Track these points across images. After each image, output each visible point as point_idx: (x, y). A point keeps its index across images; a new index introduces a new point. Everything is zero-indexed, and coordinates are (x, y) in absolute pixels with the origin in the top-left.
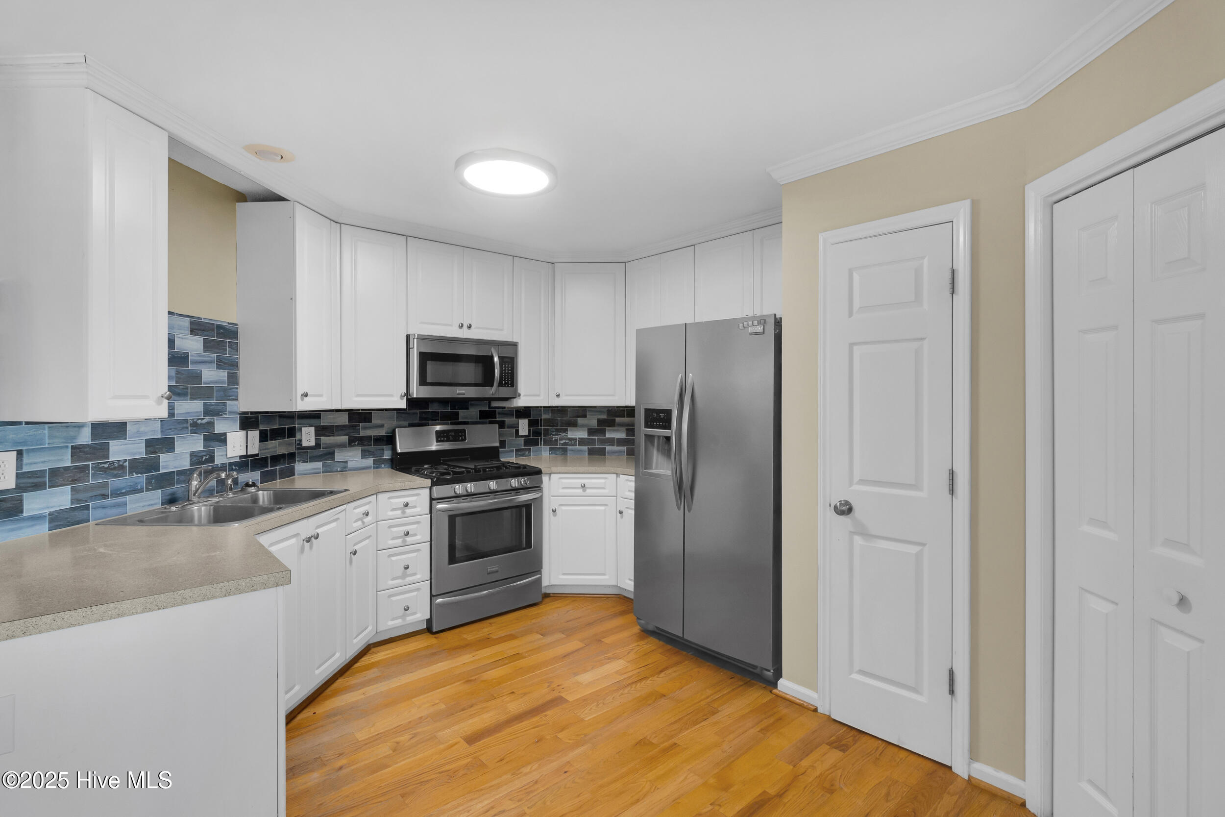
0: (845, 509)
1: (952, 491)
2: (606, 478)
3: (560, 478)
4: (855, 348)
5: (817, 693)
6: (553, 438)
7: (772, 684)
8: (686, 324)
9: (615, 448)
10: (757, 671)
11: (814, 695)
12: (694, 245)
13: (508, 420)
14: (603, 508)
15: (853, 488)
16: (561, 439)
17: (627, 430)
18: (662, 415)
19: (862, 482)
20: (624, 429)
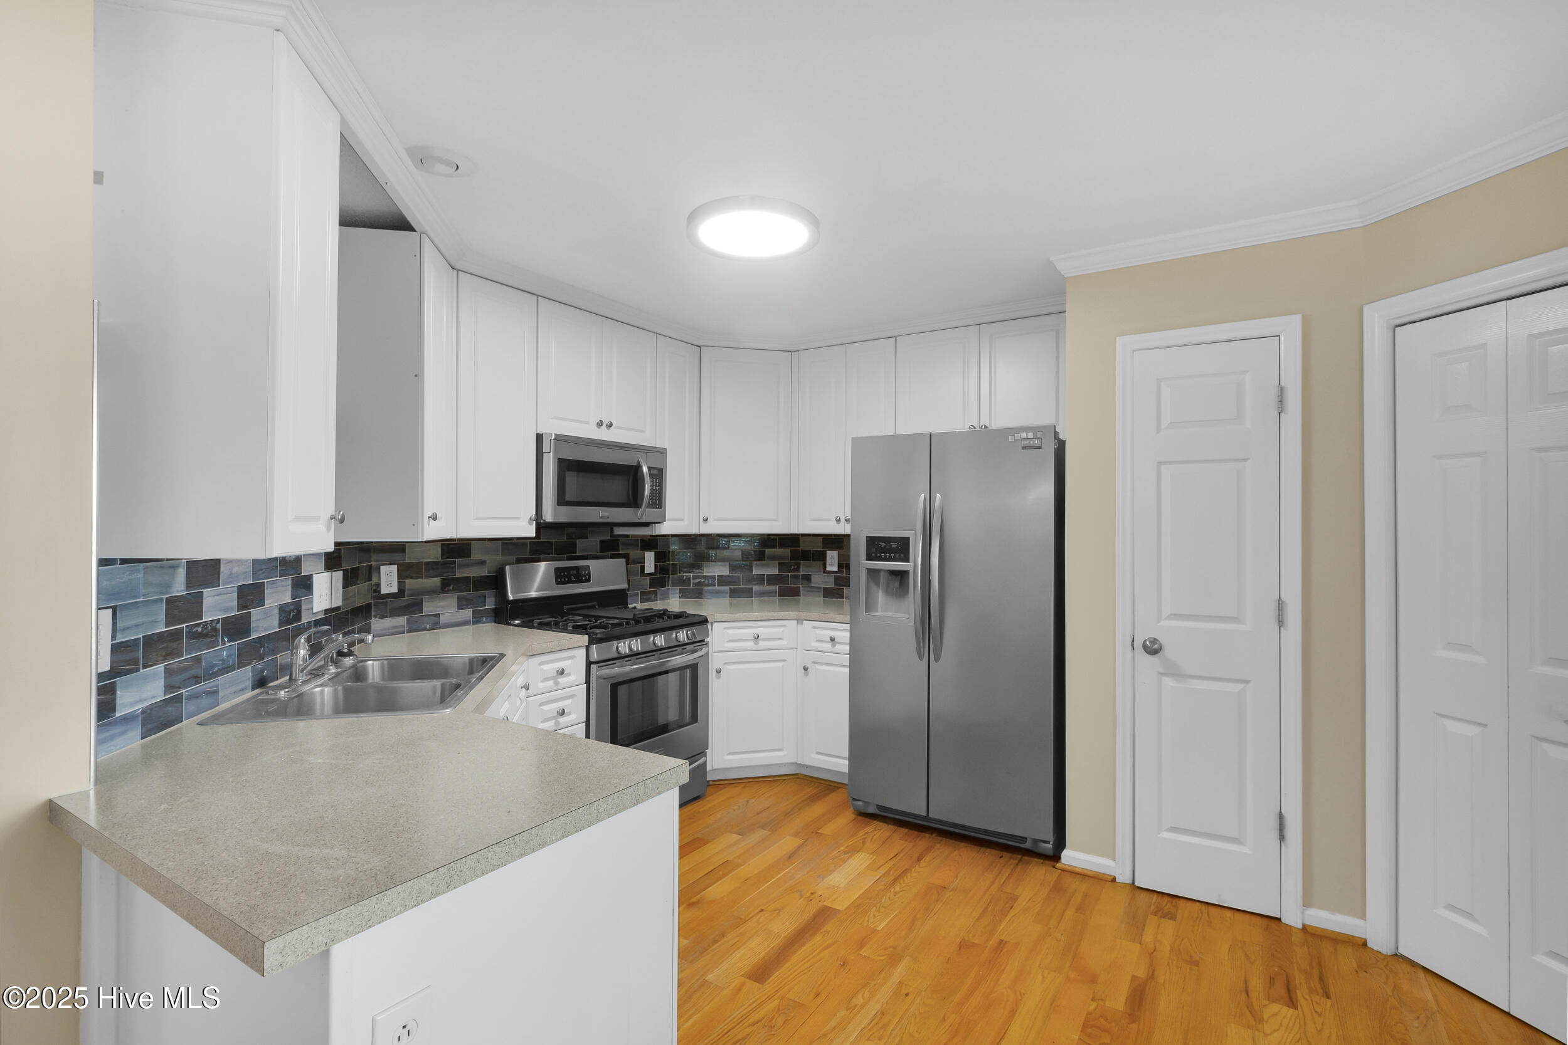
0: (1153, 649)
1: (1281, 623)
2: (784, 626)
3: (726, 628)
4: (1163, 467)
5: (1115, 861)
6: (684, 576)
7: (1056, 858)
8: (931, 434)
9: (766, 588)
10: (1027, 845)
11: (1111, 863)
12: (895, 337)
13: (633, 553)
14: (780, 664)
15: (1162, 623)
16: (695, 578)
17: (779, 564)
18: (894, 545)
19: (1173, 616)
20: (776, 563)
